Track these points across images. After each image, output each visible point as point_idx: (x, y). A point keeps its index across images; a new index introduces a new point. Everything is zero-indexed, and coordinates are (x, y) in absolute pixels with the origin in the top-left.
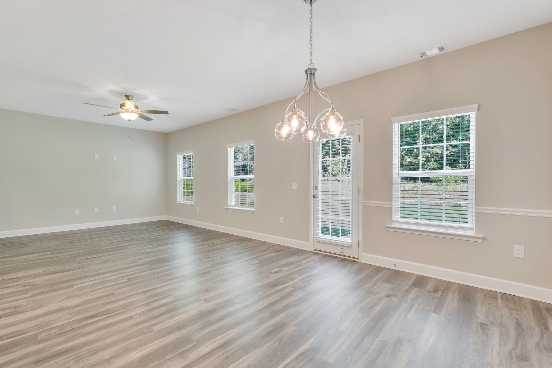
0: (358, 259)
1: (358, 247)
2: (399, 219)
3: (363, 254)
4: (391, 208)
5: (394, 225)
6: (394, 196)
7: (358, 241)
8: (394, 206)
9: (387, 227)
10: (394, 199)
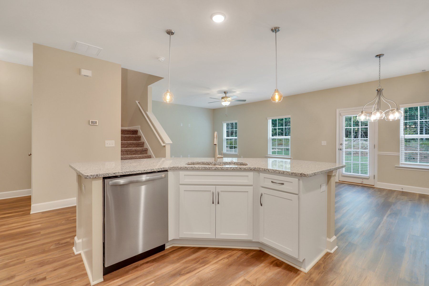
0: (374, 186)
1: (374, 178)
2: (404, 162)
3: (378, 182)
4: (399, 156)
5: (401, 166)
6: (400, 149)
7: (374, 175)
8: (400, 155)
9: (396, 167)
10: (400, 151)
